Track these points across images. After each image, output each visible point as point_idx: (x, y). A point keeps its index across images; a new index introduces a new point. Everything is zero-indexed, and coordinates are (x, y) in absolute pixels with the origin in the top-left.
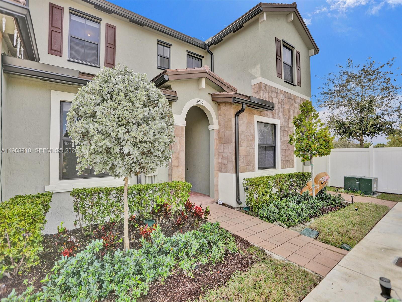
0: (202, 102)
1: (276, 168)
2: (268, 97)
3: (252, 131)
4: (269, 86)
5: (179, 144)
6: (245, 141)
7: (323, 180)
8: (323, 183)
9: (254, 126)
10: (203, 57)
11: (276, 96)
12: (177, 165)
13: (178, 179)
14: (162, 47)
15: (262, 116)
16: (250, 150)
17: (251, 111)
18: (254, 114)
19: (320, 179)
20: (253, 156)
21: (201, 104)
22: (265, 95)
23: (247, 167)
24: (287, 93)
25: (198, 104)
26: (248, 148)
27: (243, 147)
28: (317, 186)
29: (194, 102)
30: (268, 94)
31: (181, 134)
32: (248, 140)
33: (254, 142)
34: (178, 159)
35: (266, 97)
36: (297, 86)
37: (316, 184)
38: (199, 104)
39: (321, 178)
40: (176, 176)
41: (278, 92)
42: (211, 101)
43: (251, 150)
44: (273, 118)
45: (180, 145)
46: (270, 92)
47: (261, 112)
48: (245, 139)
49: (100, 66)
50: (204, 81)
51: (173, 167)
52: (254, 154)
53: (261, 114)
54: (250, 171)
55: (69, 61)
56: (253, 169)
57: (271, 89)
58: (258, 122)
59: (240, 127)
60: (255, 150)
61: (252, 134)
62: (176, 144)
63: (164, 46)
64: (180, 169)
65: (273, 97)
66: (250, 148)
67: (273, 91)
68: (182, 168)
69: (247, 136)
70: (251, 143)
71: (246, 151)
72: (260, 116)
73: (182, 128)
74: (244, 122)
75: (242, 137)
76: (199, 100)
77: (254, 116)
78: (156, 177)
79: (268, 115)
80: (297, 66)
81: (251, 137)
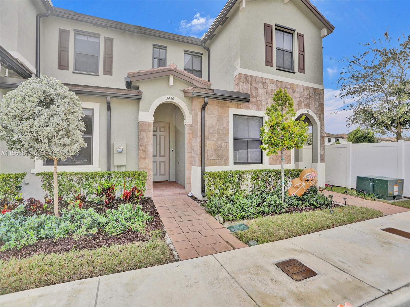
0: (173, 99)
1: (263, 164)
2: (249, 88)
4: (252, 77)
5: (146, 139)
6: (215, 135)
7: (308, 176)
8: (308, 181)
9: (228, 119)
10: (202, 54)
11: (263, 86)
12: (144, 157)
14: (158, 50)
15: (240, 108)
16: (221, 144)
17: (224, 104)
18: (229, 107)
19: (304, 176)
20: (226, 150)
21: (172, 100)
22: (245, 87)
23: (218, 160)
24: (281, 82)
25: (168, 100)
26: (219, 142)
27: (212, 141)
28: (302, 183)
29: (163, 99)
30: (251, 85)
31: (149, 129)
32: (218, 133)
33: (228, 136)
34: (145, 152)
35: (247, 89)
36: (298, 73)
37: (301, 181)
38: (169, 100)
39: (306, 174)
40: (142, 167)
41: (265, 82)
42: (184, 97)
43: (223, 144)
44: (257, 110)
45: (147, 139)
46: (253, 83)
47: (239, 104)
48: (215, 133)
49: (100, 74)
50: (171, 78)
51: (139, 159)
52: (227, 148)
53: (240, 106)
54: (221, 165)
55: (73, 73)
56: (225, 163)
57: (254, 79)
58: (234, 115)
59: (208, 120)
60: (229, 144)
61: (225, 127)
62: (143, 138)
63: (160, 49)
64: (147, 161)
65: (257, 87)
66: (222, 141)
67: (259, 82)
68: (149, 160)
69: (217, 129)
70: (223, 137)
71: (216, 145)
72: (238, 108)
73: (149, 123)
74: (214, 116)
75: (211, 131)
76: (169, 96)
77: (228, 109)
78: (124, 167)
79: (250, 108)
80: (299, 50)
81: (224, 131)
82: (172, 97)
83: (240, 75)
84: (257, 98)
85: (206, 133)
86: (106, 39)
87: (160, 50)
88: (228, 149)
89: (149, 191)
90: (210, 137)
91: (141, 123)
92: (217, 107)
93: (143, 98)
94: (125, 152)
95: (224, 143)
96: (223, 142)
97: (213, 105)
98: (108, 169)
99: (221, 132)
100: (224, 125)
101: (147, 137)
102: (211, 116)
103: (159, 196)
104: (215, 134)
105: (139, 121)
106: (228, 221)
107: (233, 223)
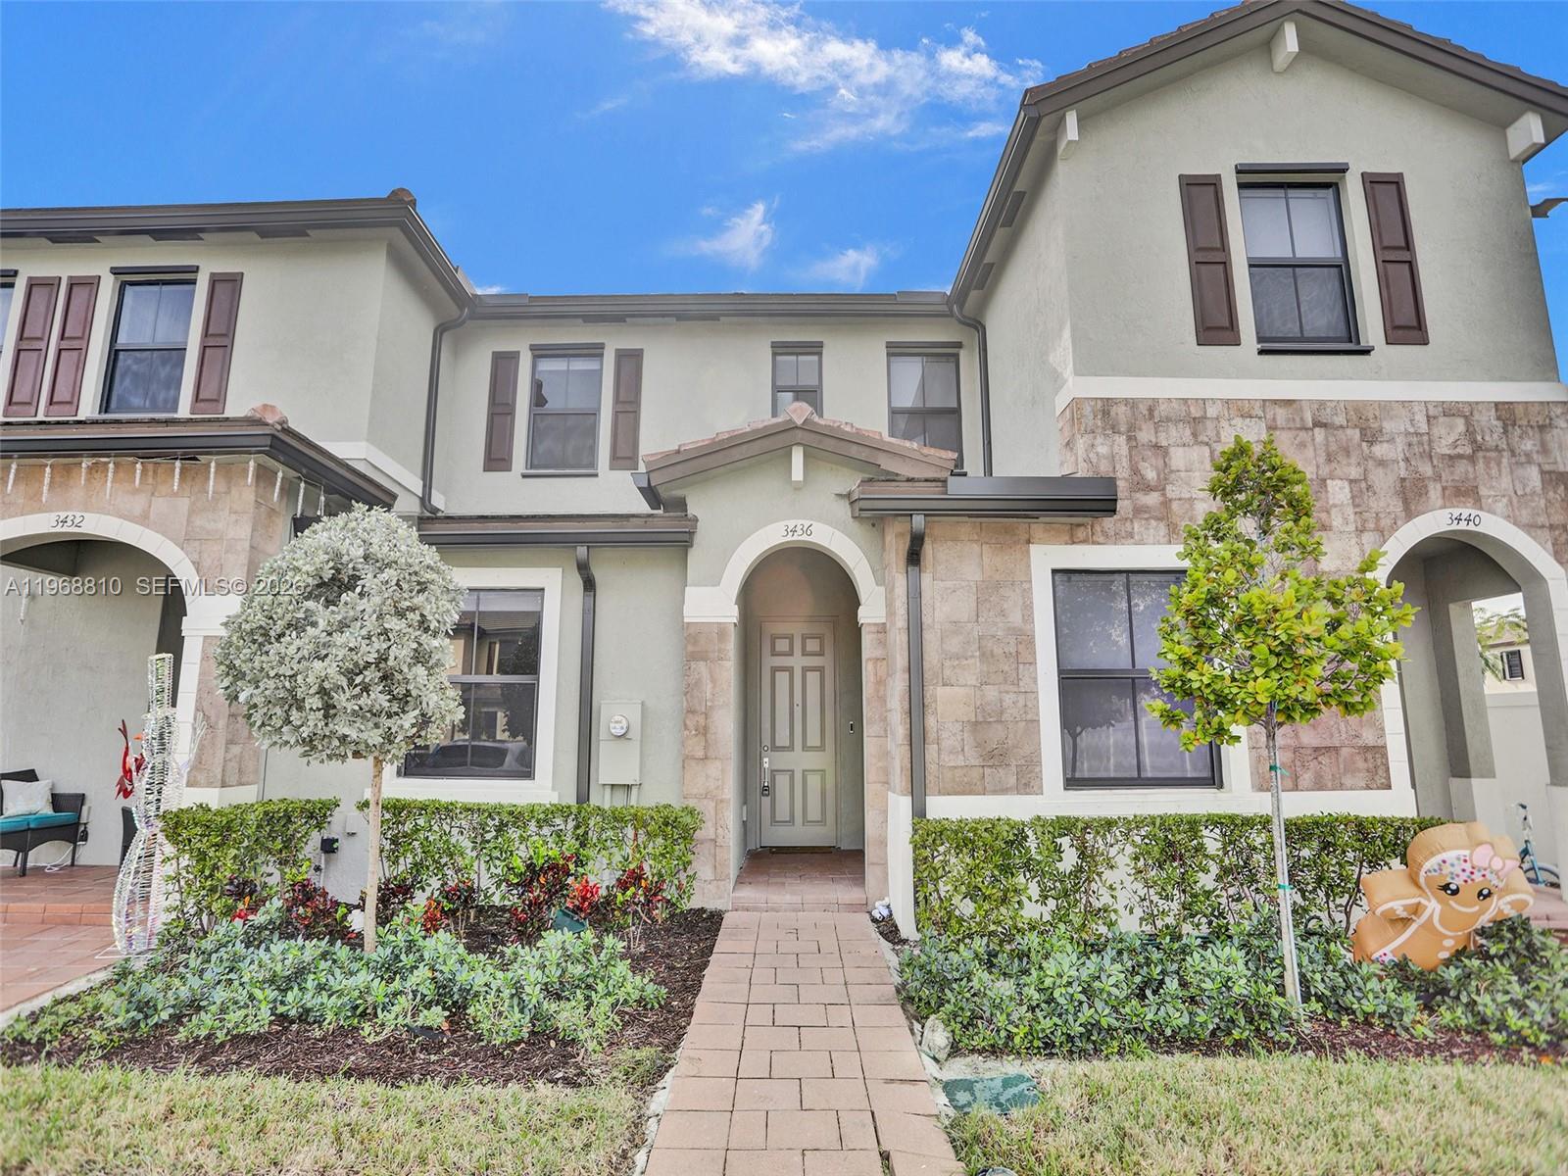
0: (808, 531)
1: (1221, 786)
2: (1124, 451)
3: (1016, 618)
4: (1132, 403)
5: (710, 686)
6: (970, 661)
8: (1456, 892)
9: (1027, 593)
10: (959, 345)
11: (1195, 435)
12: (700, 754)
13: (705, 802)
14: (792, 358)
15: (1084, 541)
16: (1001, 701)
17: (1008, 531)
18: (1029, 542)
20: (1022, 724)
21: (805, 538)
22: (1103, 450)
23: (987, 771)
24: (1289, 402)
25: (789, 538)
26: (991, 693)
27: (956, 689)
29: (772, 536)
30: (1129, 439)
31: (719, 651)
32: (986, 656)
33: (1033, 663)
34: (705, 735)
35: (1112, 458)
36: (1385, 353)
38: (795, 538)
40: (695, 791)
41: (1204, 418)
42: (851, 520)
43: (1008, 699)
44: (1170, 542)
45: (714, 687)
46: (1140, 430)
47: (1079, 525)
48: (970, 654)
49: (599, 471)
50: (797, 456)
51: (686, 760)
52: (1029, 717)
53: (1081, 533)
54: (1004, 791)
55: (524, 476)
56: (1024, 781)
57: (1150, 411)
58: (1055, 572)
59: (938, 604)
60: (1037, 698)
61: (1014, 628)
62: (698, 683)
63: (797, 354)
64: (713, 769)
65: (1164, 443)
66: (1003, 688)
67: (1169, 419)
68: (718, 764)
69: (980, 638)
70: (1006, 668)
71: (978, 703)
72: (1074, 543)
73: (721, 630)
74: (963, 584)
75: (954, 645)
76: (791, 524)
77: (1028, 552)
78: (634, 791)
79: (1131, 535)
80: (1380, 246)
81: (1013, 641)
82: (807, 523)
83: (1076, 404)
84: (1164, 489)
85: (932, 656)
86: (622, 356)
87: (801, 358)
88: (1033, 721)
89: (718, 887)
90: (947, 672)
91: (692, 630)
92: (976, 547)
93: (697, 539)
94: (635, 733)
95: (1012, 696)
96: (1007, 692)
97: (955, 540)
98: (583, 797)
99: (998, 651)
100: (1010, 620)
101: (713, 681)
102: (949, 584)
103: (755, 909)
104: (972, 656)
105: (686, 620)
106: (973, 1051)
107: (992, 1063)
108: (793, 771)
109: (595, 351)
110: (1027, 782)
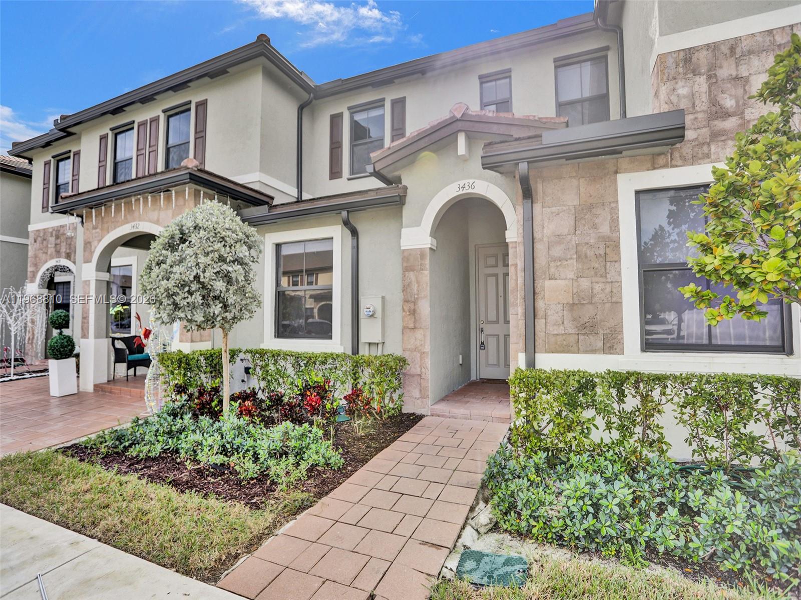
0: (472, 186)
1: (791, 353)
2: (704, 87)
3: (605, 229)
4: (714, 46)
5: (416, 285)
6: (569, 262)
9: (614, 211)
10: (607, 48)
12: (411, 325)
13: (415, 353)
14: (493, 83)
15: (665, 166)
16: (592, 289)
18: (616, 172)
20: (608, 305)
21: (470, 191)
22: (684, 91)
23: (581, 337)
25: (461, 192)
26: (585, 283)
27: (559, 281)
29: (450, 192)
30: (709, 77)
31: (421, 265)
32: (581, 257)
33: (618, 261)
34: (414, 314)
38: (465, 191)
40: (409, 347)
43: (598, 288)
45: (419, 286)
46: (721, 67)
47: (659, 154)
48: (569, 257)
50: (461, 139)
51: (405, 328)
52: (614, 300)
53: (661, 160)
54: (593, 351)
55: (349, 179)
56: (608, 345)
58: (637, 193)
59: (546, 224)
60: (620, 286)
61: (603, 237)
62: (409, 285)
64: (419, 334)
65: (745, 74)
66: (594, 279)
67: (750, 52)
68: (421, 331)
69: (577, 245)
70: (596, 265)
71: (575, 291)
72: (654, 168)
73: (422, 253)
74: (564, 208)
75: (557, 251)
76: (462, 183)
77: (616, 181)
78: (380, 346)
79: (708, 156)
81: (602, 246)
82: (471, 181)
83: (662, 58)
84: (743, 113)
85: (541, 260)
86: (395, 103)
87: (499, 82)
88: (617, 303)
89: (422, 402)
90: (552, 270)
91: (406, 254)
92: (575, 182)
93: (408, 199)
94: (379, 314)
95: (601, 285)
96: (597, 282)
97: (560, 178)
98: (355, 351)
99: (590, 253)
100: (600, 231)
101: (418, 282)
102: (554, 209)
103: (443, 416)
104: (571, 258)
105: (402, 248)
106: (506, 531)
107: (516, 543)
108: (498, 335)
109: (380, 104)
110: (612, 345)
